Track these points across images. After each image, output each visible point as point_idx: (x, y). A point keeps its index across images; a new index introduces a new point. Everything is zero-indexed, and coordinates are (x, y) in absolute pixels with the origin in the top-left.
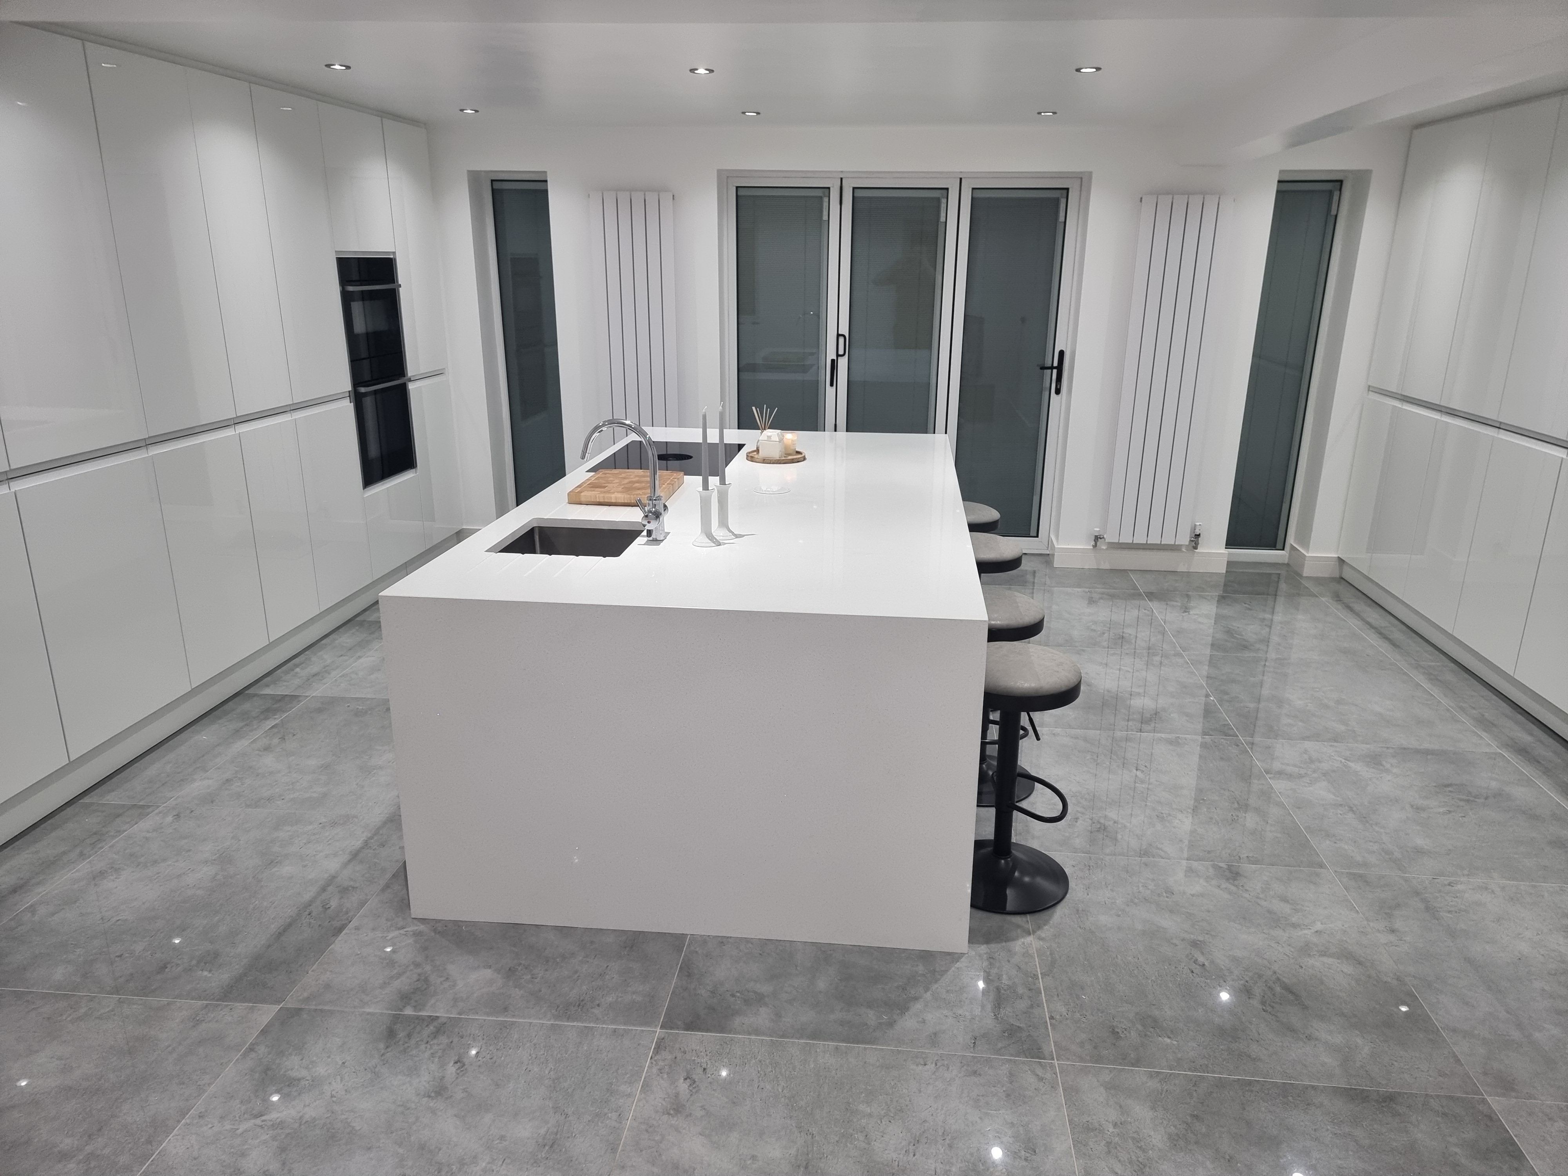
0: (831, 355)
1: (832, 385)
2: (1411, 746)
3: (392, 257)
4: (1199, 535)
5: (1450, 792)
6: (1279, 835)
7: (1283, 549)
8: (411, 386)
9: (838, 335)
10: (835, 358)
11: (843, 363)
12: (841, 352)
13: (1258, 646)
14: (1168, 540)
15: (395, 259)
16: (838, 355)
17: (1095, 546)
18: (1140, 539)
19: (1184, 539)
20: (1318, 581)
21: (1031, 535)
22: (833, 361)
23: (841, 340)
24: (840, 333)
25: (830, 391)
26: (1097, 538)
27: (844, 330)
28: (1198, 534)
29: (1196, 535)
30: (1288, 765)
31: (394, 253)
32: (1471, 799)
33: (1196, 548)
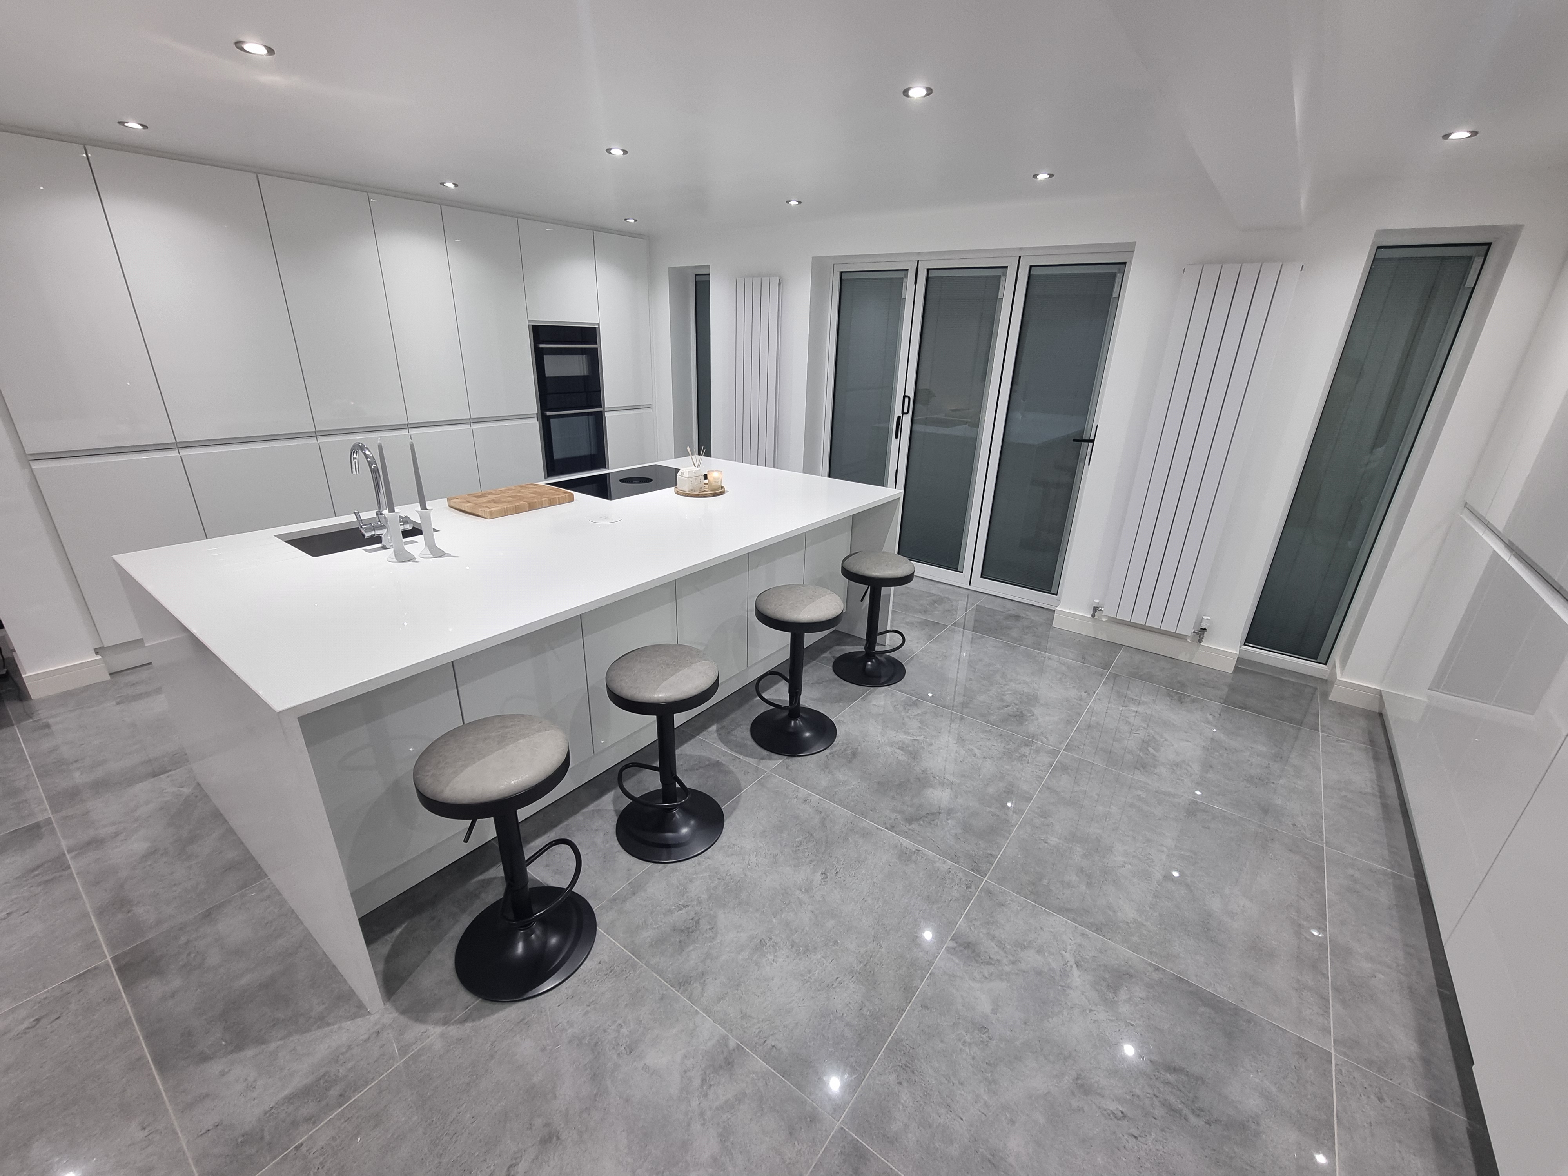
0: (898, 412)
1: (896, 437)
2: (1193, 981)
3: (597, 326)
4: (1205, 629)
5: (1167, 1083)
6: (849, 1034)
7: (1326, 664)
8: (607, 414)
9: (905, 396)
10: (901, 415)
11: (907, 420)
12: (905, 411)
13: (1162, 770)
14: (1169, 626)
15: (599, 328)
16: (903, 413)
17: (1093, 616)
18: (1138, 619)
19: (1186, 628)
20: (1344, 712)
21: (1052, 592)
22: (899, 417)
23: (907, 400)
24: (906, 394)
25: (894, 442)
26: (1095, 609)
27: (910, 393)
28: (1203, 628)
29: (1201, 629)
30: (993, 938)
31: (598, 324)
32: (1185, 1111)
33: (1200, 641)
